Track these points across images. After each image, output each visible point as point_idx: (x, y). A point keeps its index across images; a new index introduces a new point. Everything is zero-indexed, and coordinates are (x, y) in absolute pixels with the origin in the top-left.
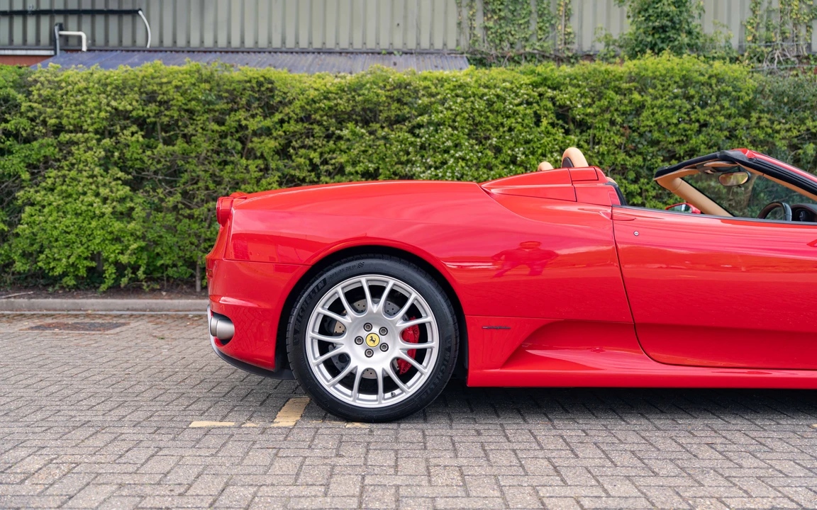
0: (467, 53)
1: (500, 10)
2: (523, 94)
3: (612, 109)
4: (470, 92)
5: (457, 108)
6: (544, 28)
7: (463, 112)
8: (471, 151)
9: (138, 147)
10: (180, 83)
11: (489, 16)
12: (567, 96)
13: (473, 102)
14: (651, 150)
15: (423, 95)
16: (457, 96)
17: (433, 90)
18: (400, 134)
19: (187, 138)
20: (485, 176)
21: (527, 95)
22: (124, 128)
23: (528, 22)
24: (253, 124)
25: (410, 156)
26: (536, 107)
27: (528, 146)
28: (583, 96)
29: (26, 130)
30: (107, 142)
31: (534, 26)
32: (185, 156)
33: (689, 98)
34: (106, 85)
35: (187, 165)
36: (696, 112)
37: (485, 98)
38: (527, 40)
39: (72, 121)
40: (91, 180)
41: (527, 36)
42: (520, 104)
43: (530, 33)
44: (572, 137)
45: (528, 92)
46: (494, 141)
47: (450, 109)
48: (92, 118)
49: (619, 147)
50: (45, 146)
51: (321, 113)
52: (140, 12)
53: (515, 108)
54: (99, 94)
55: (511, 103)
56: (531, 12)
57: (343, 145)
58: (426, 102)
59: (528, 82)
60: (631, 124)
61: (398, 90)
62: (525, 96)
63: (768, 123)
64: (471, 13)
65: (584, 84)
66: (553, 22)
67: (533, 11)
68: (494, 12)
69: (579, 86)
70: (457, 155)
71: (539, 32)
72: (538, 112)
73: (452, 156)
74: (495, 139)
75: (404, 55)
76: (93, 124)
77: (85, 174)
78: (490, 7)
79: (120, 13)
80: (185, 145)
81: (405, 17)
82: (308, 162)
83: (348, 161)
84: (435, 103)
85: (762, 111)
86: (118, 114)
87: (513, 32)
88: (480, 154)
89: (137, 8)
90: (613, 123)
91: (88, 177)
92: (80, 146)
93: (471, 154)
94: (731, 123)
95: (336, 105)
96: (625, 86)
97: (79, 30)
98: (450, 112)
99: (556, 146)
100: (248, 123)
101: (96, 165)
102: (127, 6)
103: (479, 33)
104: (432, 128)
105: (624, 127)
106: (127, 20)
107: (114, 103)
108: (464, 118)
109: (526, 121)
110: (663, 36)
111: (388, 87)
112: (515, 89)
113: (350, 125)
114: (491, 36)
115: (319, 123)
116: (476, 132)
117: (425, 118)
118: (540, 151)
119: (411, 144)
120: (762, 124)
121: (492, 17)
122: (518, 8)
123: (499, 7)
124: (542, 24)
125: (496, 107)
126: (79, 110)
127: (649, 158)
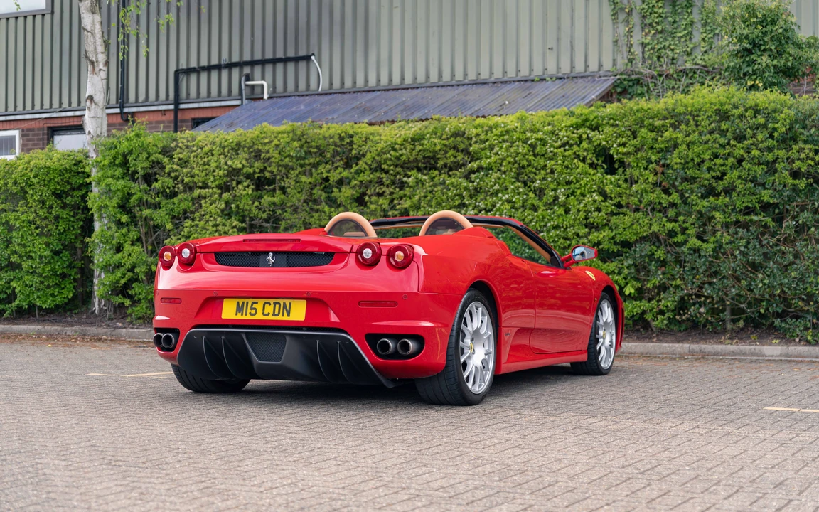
0: (622, 74)
1: (657, 23)
2: (564, 136)
3: (645, 147)
4: (515, 137)
5: (503, 153)
6: (707, 39)
7: (508, 156)
8: (519, 194)
9: (249, 199)
10: (278, 143)
11: (647, 31)
12: (603, 136)
13: (518, 146)
14: (688, 187)
15: (476, 142)
16: (504, 141)
17: (483, 137)
18: (453, 180)
19: (283, 190)
20: (530, 217)
21: (568, 137)
22: (239, 183)
23: (690, 33)
24: (334, 176)
25: (464, 201)
26: (576, 148)
27: (569, 187)
28: (620, 135)
29: (170, 188)
30: (226, 196)
31: (697, 37)
32: (283, 206)
33: (723, 133)
34: (224, 147)
35: (285, 214)
36: (732, 147)
37: (529, 142)
38: (689, 54)
39: (200, 179)
40: (215, 229)
41: (689, 50)
42: (560, 147)
43: (691, 46)
44: (609, 176)
45: (568, 134)
46: (537, 183)
47: (497, 154)
48: (214, 176)
49: (655, 184)
50: (182, 202)
51: (389, 162)
52: (313, 58)
53: (555, 151)
54: (220, 155)
55: (551, 146)
56: (692, 23)
57: (407, 191)
58: (476, 149)
59: (568, 124)
60: (668, 162)
61: (452, 139)
62: (565, 138)
63: (811, 155)
64: (627, 29)
65: (620, 124)
66: (717, 31)
67: (695, 20)
68: (651, 25)
69: (617, 125)
70: (504, 198)
71: (703, 44)
72: (577, 153)
73: (501, 200)
74: (538, 182)
75: (558, 81)
76: (215, 181)
77: (211, 223)
78: (647, 21)
79: (296, 60)
80: (283, 196)
81: (558, 39)
82: (379, 208)
83: (411, 207)
84: (485, 149)
85: (805, 142)
86: (234, 172)
87: (672, 47)
88: (525, 196)
89: (311, 53)
90: (649, 162)
91: (213, 226)
92: (207, 200)
93: (518, 197)
94: (770, 157)
95: (401, 155)
96: (658, 123)
97: (263, 79)
98: (497, 157)
99: (594, 187)
100: (329, 175)
101: (218, 216)
102: (302, 53)
103: (637, 50)
104: (482, 173)
105: (658, 165)
106: (302, 65)
107: (230, 163)
108: (509, 163)
109: (566, 162)
110: (747, 59)
111: (444, 137)
112: (557, 131)
113: (414, 172)
114: (648, 53)
115: (387, 172)
116: (522, 174)
117: (475, 165)
118: (579, 191)
119: (466, 189)
120: (803, 156)
121: (649, 32)
122: (677, 19)
123: (657, 20)
124: (705, 35)
125: (538, 150)
126: (206, 169)
127: (687, 195)
